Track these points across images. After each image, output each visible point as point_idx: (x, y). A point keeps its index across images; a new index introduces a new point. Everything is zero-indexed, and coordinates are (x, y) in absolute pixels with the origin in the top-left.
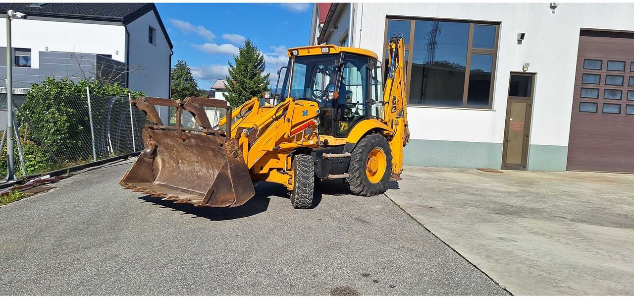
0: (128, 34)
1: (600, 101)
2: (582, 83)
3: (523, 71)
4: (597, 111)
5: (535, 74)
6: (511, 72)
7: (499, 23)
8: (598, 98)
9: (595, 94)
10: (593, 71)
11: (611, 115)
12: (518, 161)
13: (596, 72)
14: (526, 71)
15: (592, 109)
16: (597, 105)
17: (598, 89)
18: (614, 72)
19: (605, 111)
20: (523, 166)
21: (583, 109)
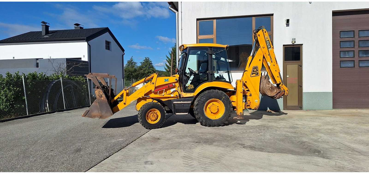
0: (89, 46)
1: (356, 59)
2: (340, 48)
3: (292, 44)
4: (354, 66)
5: (302, 45)
6: (284, 45)
7: (272, 15)
8: (354, 57)
9: (351, 54)
10: (348, 39)
11: (366, 68)
12: (296, 103)
13: (351, 39)
14: (295, 44)
15: (351, 65)
16: (354, 62)
17: (354, 51)
18: (365, 38)
19: (361, 65)
20: (300, 107)
21: (342, 65)
